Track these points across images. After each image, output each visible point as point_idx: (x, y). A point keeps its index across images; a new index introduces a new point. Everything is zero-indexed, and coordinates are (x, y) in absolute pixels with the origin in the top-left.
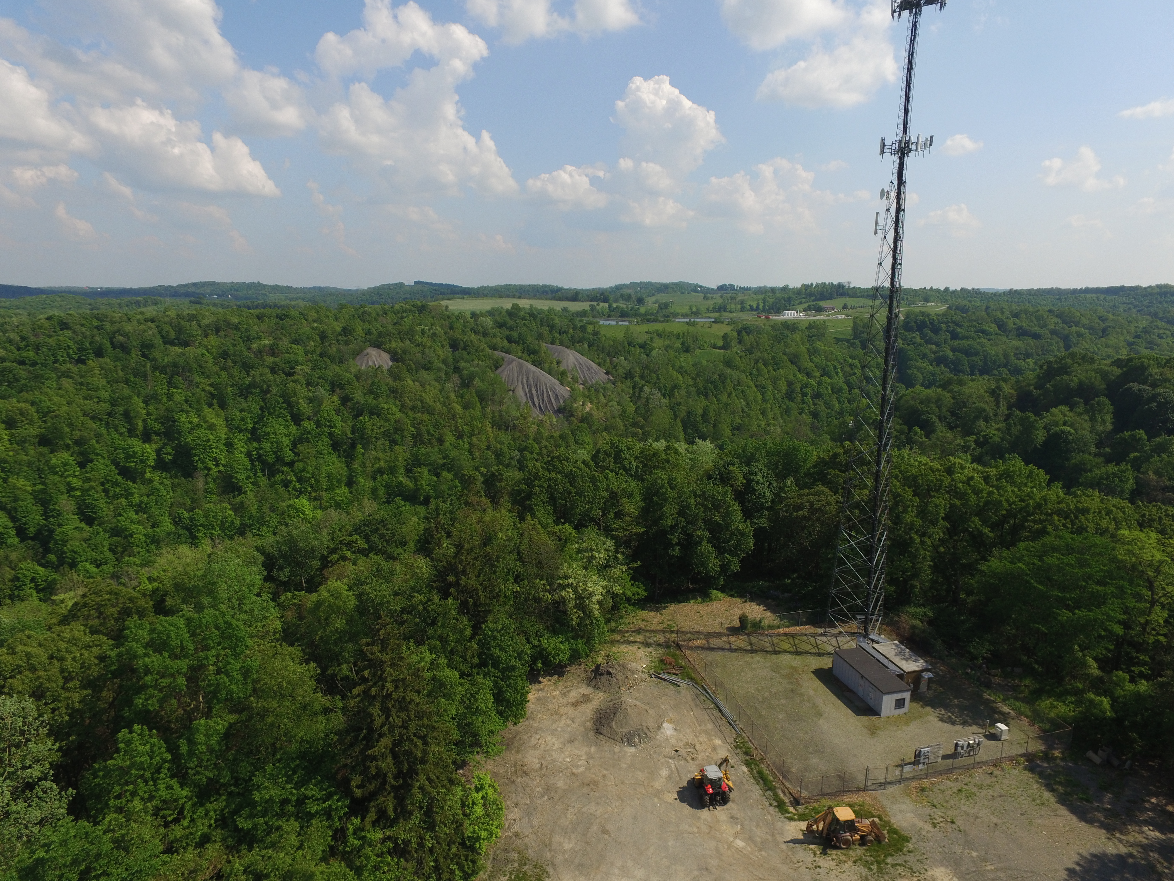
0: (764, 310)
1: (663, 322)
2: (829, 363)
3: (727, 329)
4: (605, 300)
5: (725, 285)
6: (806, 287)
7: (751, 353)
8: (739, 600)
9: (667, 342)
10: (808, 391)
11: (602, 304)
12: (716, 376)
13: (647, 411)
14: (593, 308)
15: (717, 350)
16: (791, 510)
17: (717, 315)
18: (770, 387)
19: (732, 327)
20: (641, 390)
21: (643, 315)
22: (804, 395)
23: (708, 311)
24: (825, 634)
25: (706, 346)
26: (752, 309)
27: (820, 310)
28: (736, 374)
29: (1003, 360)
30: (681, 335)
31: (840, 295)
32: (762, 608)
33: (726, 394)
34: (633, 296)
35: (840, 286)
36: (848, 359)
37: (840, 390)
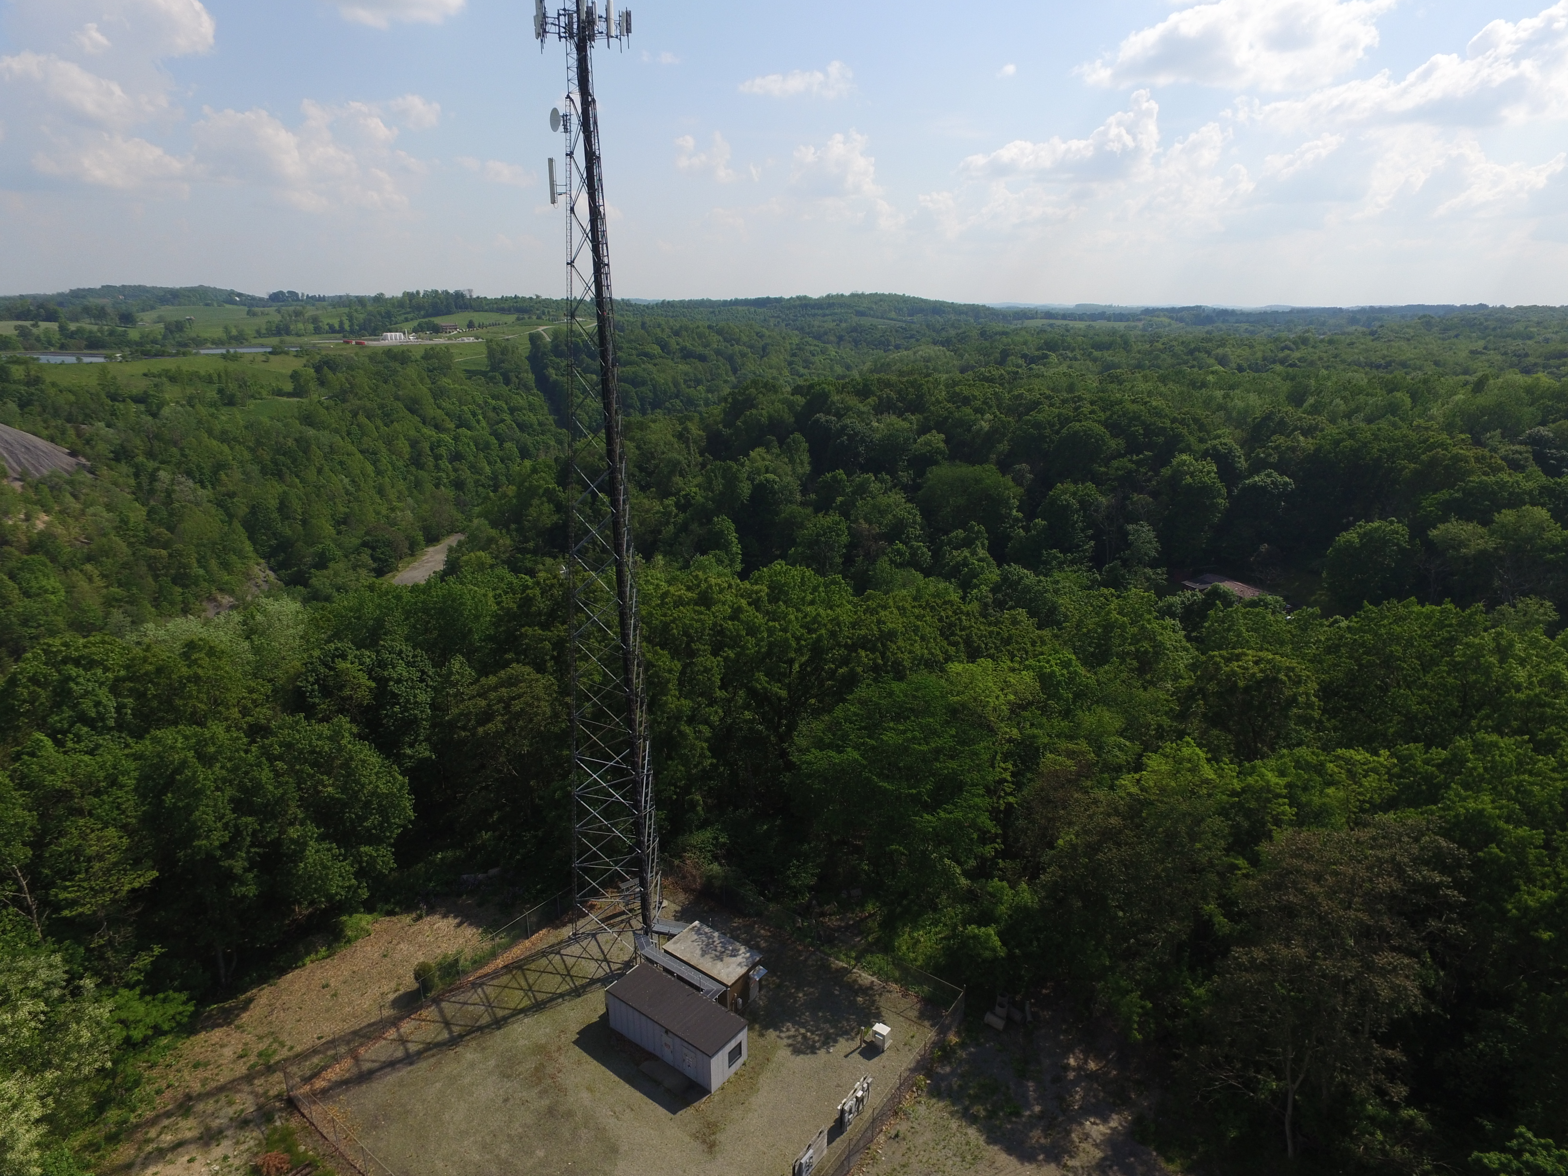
0: (352, 332)
1: (177, 354)
2: (465, 408)
3: (296, 364)
4: (51, 317)
5: (281, 292)
6: (411, 297)
7: (344, 401)
8: (407, 919)
9: (190, 391)
10: (443, 451)
11: (43, 325)
12: (290, 442)
13: (171, 515)
14: (24, 333)
15: (285, 399)
16: (473, 722)
17: (275, 341)
18: (384, 450)
19: (304, 360)
20: (153, 478)
21: (137, 344)
22: (438, 457)
23: (259, 334)
24: (576, 938)
25: (264, 393)
26: (332, 330)
27: (436, 330)
28: (325, 437)
29: (673, 390)
30: (215, 378)
31: (461, 308)
32: (452, 921)
33: (315, 471)
34: (109, 310)
35: (459, 295)
36: (490, 400)
37: (487, 446)
